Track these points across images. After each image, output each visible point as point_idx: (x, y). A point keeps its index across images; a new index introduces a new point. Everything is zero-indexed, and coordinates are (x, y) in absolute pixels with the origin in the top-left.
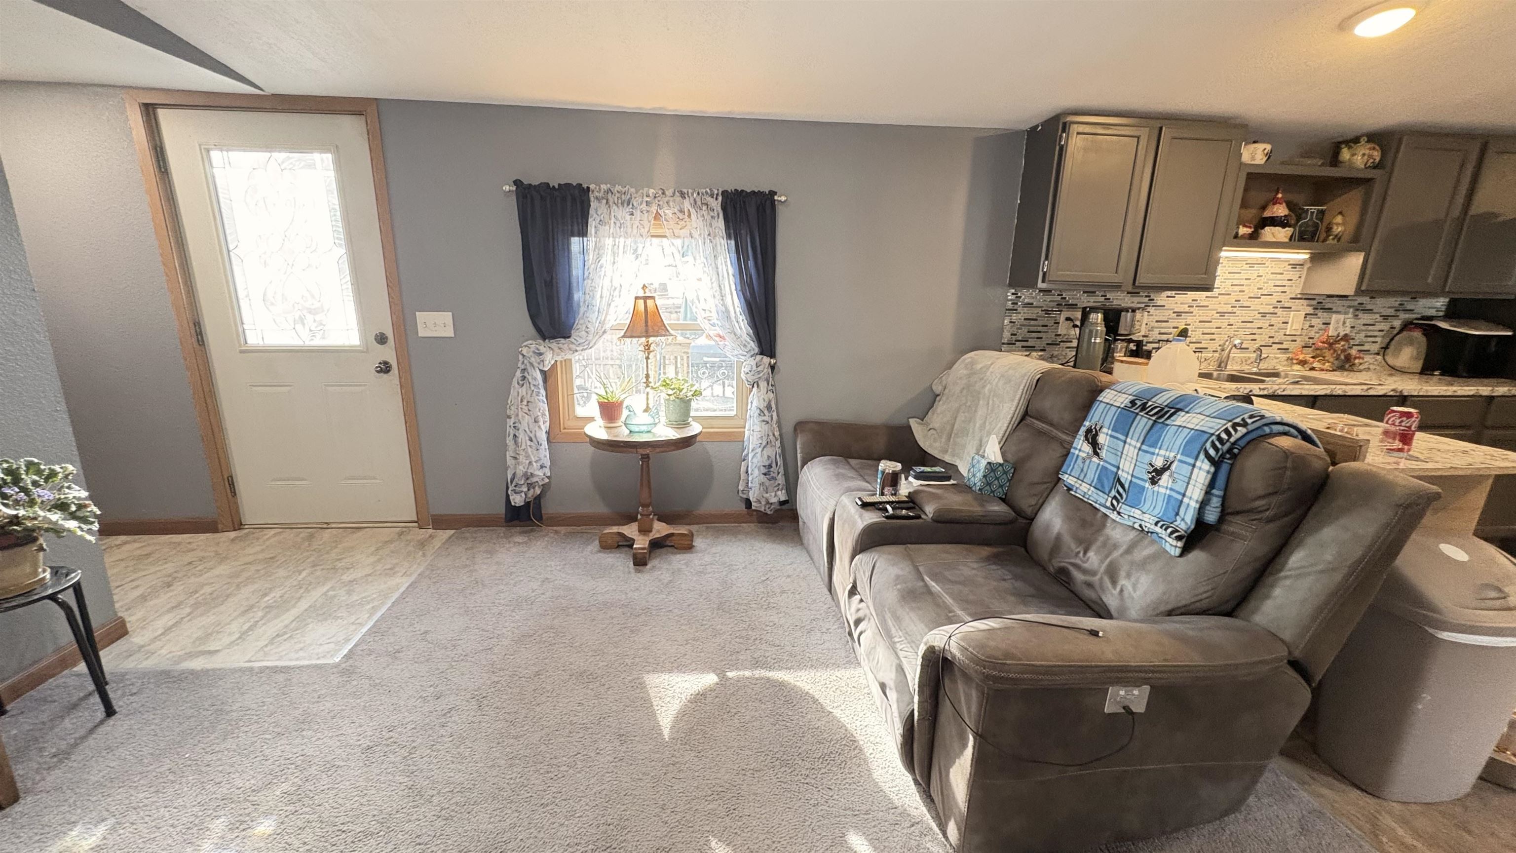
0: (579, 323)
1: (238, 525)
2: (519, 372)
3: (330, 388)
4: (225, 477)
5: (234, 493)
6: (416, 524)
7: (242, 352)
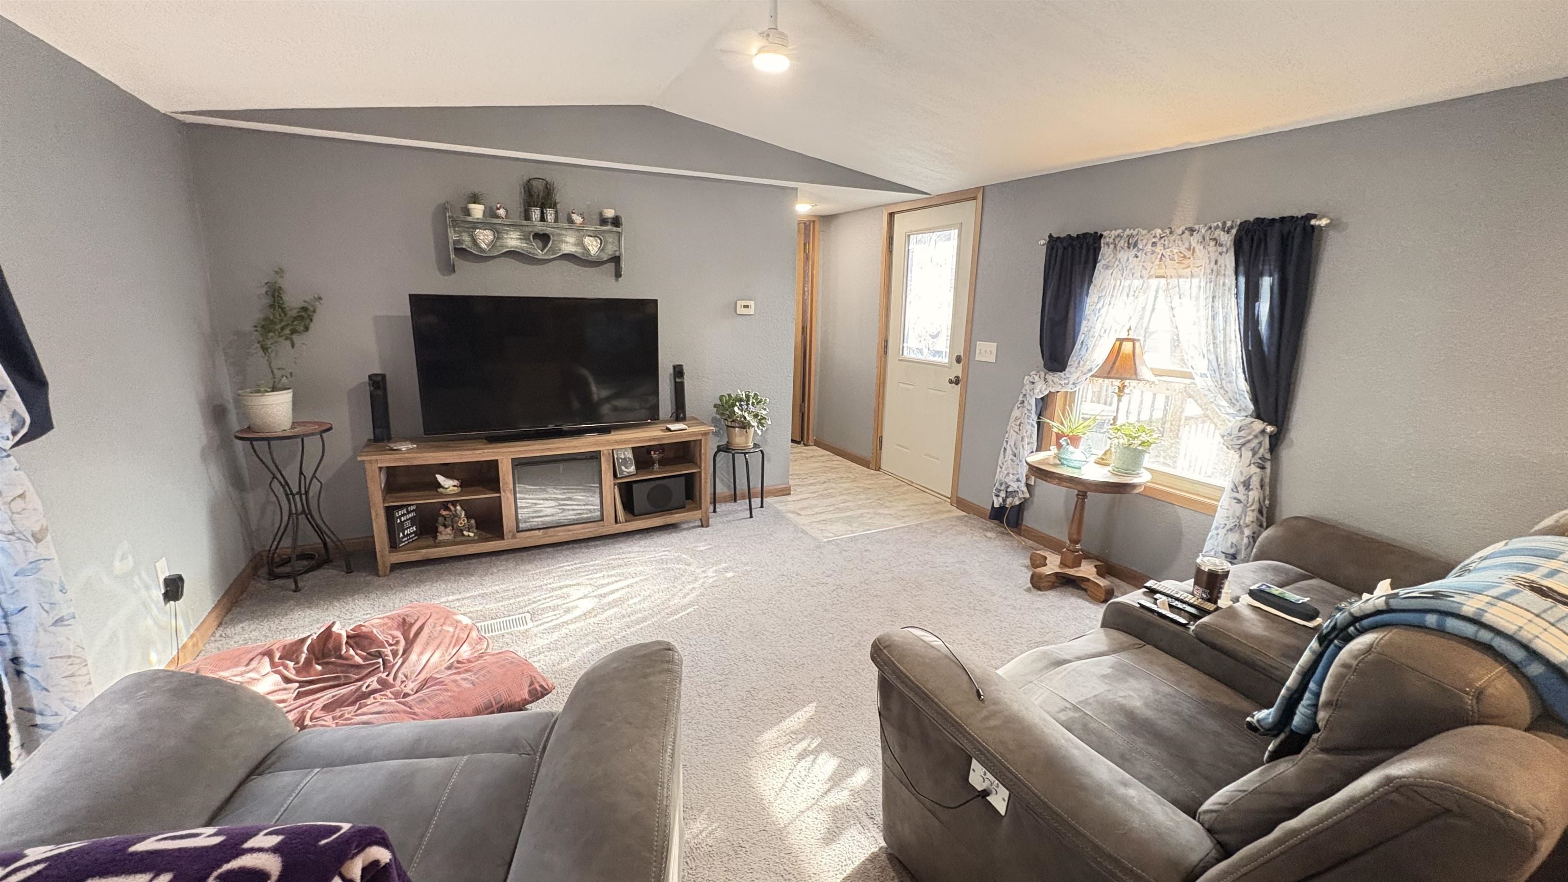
0: (1073, 360)
1: (878, 469)
2: (1022, 395)
3: (930, 391)
4: (879, 435)
5: (881, 449)
6: (949, 500)
7: (900, 360)
